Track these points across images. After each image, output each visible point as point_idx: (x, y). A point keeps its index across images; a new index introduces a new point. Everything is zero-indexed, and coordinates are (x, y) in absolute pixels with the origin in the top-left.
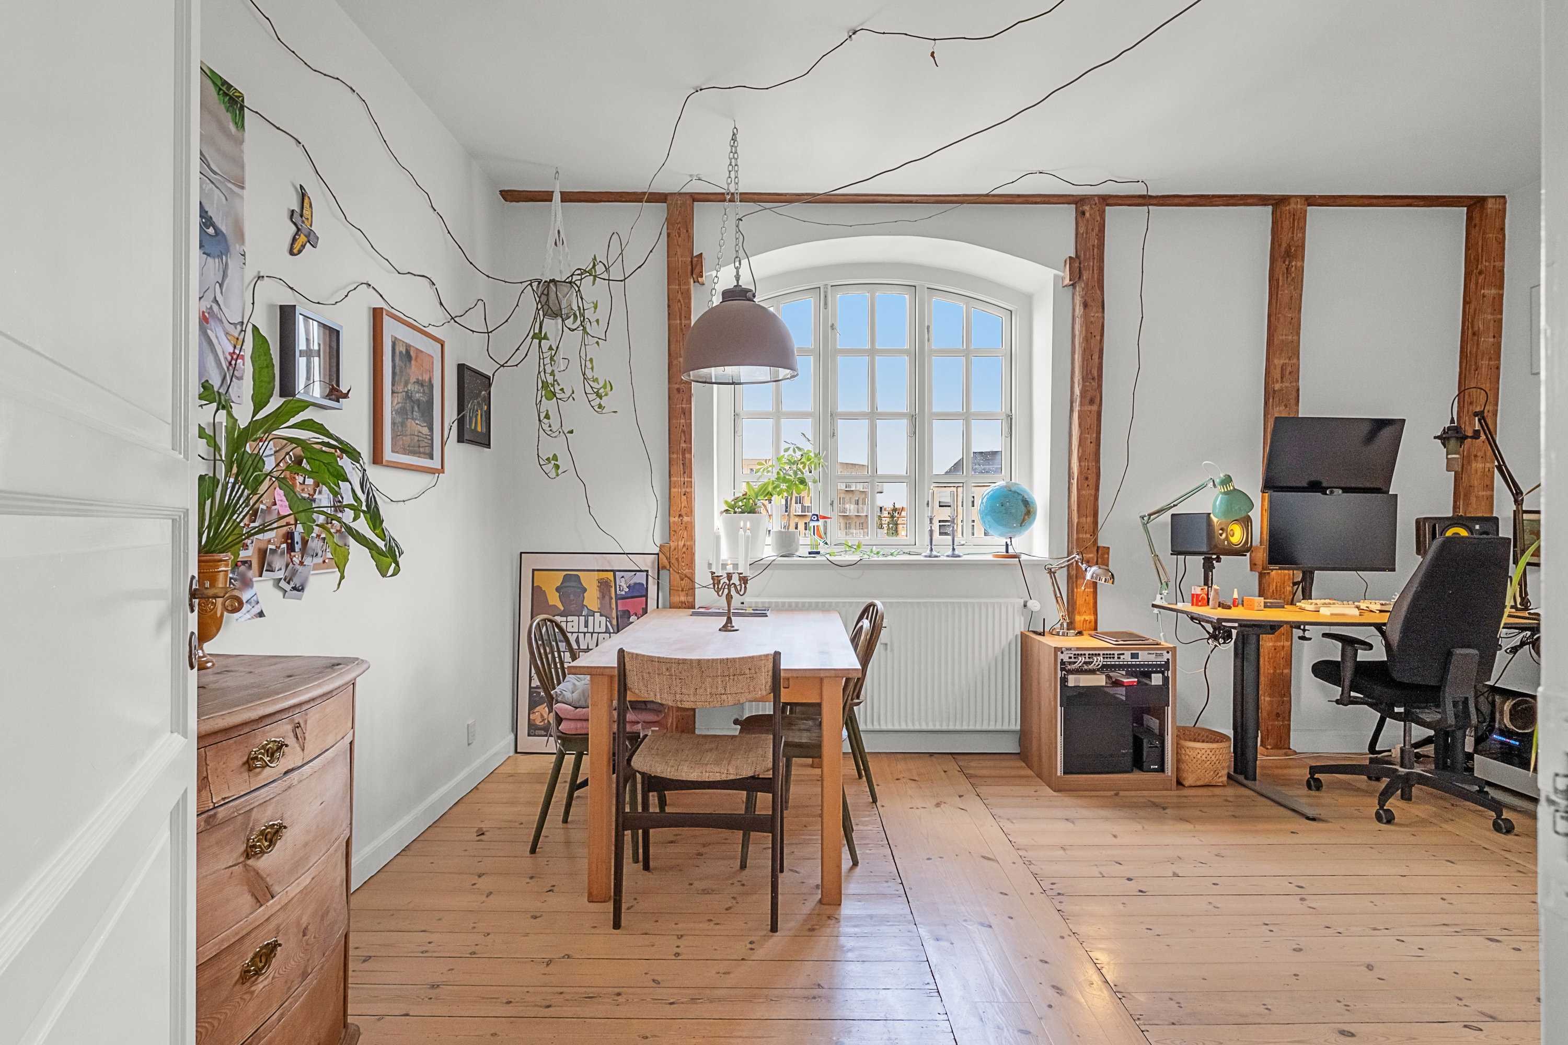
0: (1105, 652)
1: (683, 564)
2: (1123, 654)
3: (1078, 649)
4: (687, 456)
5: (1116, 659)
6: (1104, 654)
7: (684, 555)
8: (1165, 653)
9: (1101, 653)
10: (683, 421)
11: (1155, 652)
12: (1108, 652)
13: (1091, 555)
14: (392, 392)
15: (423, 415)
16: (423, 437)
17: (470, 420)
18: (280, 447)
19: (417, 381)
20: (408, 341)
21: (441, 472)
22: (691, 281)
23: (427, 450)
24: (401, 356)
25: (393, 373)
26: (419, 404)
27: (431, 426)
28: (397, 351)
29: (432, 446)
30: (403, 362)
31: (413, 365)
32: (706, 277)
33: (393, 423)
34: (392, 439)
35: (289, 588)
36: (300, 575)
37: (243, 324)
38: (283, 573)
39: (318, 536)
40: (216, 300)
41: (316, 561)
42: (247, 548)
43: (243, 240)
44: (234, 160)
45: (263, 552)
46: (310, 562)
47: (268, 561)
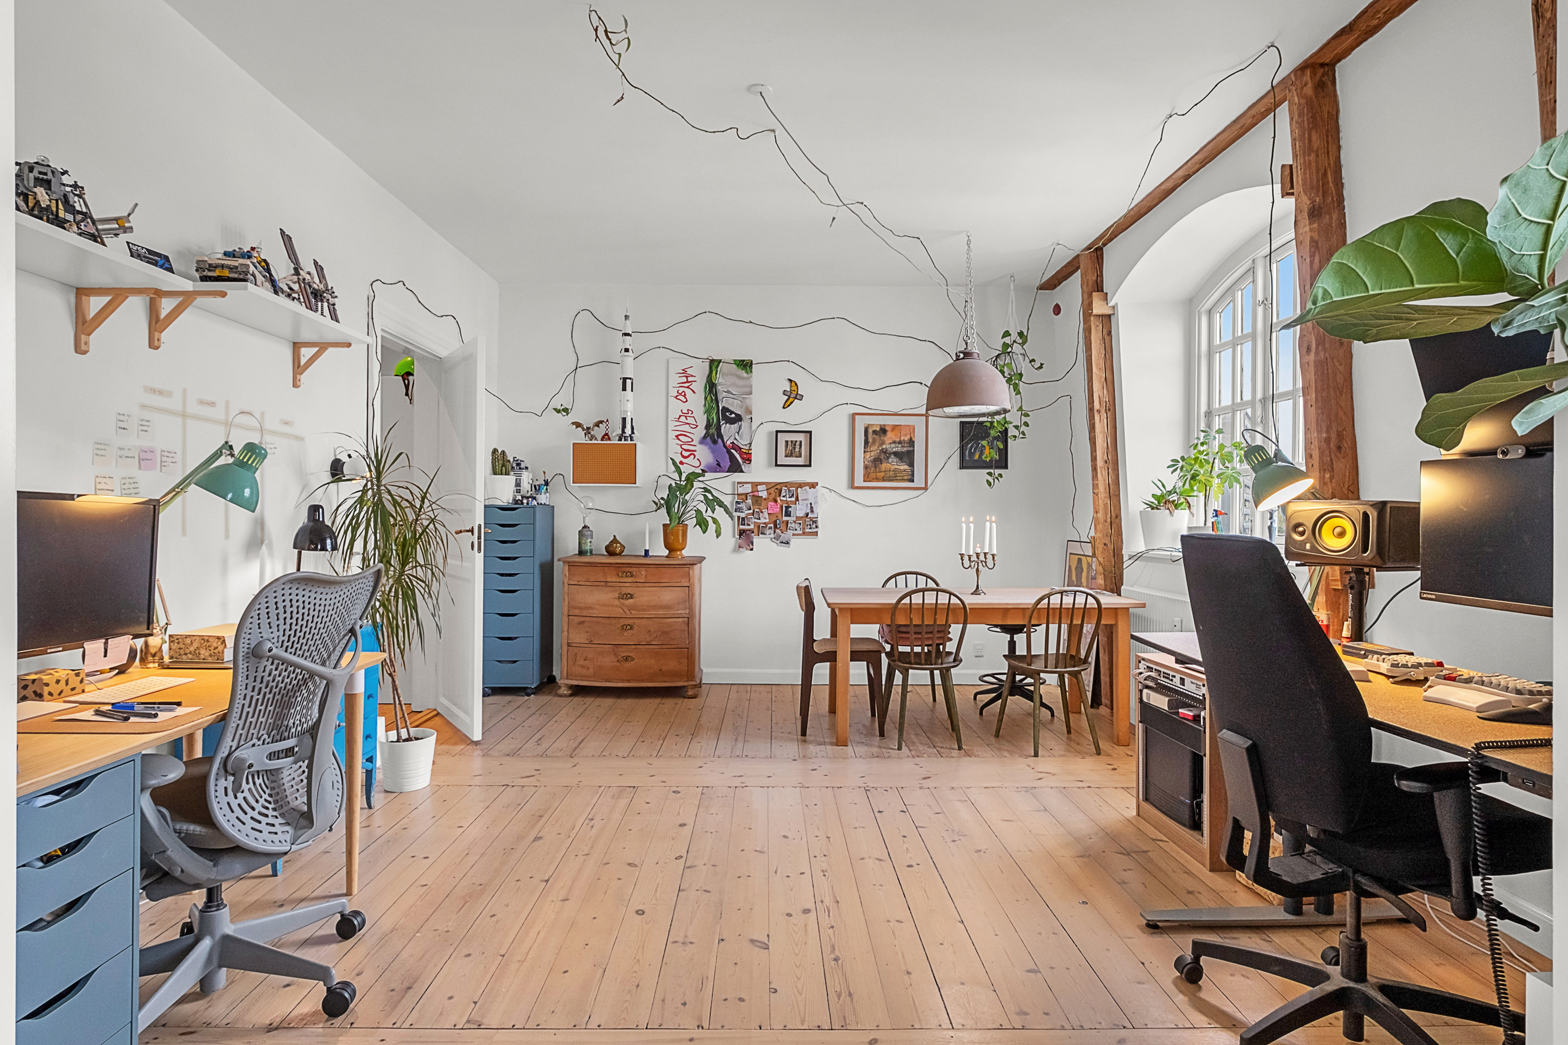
1: (1099, 553)
2: (1175, 676)
5: (1170, 681)
7: (1101, 545)
9: (1163, 670)
14: (865, 452)
15: (901, 459)
16: (901, 471)
17: (971, 454)
18: (770, 486)
19: (894, 442)
20: (882, 423)
21: (926, 488)
22: (1092, 318)
23: (906, 478)
24: (874, 432)
25: (866, 442)
26: (896, 454)
27: (911, 465)
28: (870, 431)
29: (913, 475)
30: (876, 435)
31: (889, 434)
32: (1113, 307)
33: (866, 467)
34: (864, 476)
35: (778, 542)
36: (784, 537)
37: (750, 444)
38: (772, 536)
39: (795, 522)
40: (735, 439)
41: (795, 532)
42: (749, 525)
43: (751, 413)
44: (746, 386)
45: (759, 527)
46: (790, 532)
47: (761, 531)
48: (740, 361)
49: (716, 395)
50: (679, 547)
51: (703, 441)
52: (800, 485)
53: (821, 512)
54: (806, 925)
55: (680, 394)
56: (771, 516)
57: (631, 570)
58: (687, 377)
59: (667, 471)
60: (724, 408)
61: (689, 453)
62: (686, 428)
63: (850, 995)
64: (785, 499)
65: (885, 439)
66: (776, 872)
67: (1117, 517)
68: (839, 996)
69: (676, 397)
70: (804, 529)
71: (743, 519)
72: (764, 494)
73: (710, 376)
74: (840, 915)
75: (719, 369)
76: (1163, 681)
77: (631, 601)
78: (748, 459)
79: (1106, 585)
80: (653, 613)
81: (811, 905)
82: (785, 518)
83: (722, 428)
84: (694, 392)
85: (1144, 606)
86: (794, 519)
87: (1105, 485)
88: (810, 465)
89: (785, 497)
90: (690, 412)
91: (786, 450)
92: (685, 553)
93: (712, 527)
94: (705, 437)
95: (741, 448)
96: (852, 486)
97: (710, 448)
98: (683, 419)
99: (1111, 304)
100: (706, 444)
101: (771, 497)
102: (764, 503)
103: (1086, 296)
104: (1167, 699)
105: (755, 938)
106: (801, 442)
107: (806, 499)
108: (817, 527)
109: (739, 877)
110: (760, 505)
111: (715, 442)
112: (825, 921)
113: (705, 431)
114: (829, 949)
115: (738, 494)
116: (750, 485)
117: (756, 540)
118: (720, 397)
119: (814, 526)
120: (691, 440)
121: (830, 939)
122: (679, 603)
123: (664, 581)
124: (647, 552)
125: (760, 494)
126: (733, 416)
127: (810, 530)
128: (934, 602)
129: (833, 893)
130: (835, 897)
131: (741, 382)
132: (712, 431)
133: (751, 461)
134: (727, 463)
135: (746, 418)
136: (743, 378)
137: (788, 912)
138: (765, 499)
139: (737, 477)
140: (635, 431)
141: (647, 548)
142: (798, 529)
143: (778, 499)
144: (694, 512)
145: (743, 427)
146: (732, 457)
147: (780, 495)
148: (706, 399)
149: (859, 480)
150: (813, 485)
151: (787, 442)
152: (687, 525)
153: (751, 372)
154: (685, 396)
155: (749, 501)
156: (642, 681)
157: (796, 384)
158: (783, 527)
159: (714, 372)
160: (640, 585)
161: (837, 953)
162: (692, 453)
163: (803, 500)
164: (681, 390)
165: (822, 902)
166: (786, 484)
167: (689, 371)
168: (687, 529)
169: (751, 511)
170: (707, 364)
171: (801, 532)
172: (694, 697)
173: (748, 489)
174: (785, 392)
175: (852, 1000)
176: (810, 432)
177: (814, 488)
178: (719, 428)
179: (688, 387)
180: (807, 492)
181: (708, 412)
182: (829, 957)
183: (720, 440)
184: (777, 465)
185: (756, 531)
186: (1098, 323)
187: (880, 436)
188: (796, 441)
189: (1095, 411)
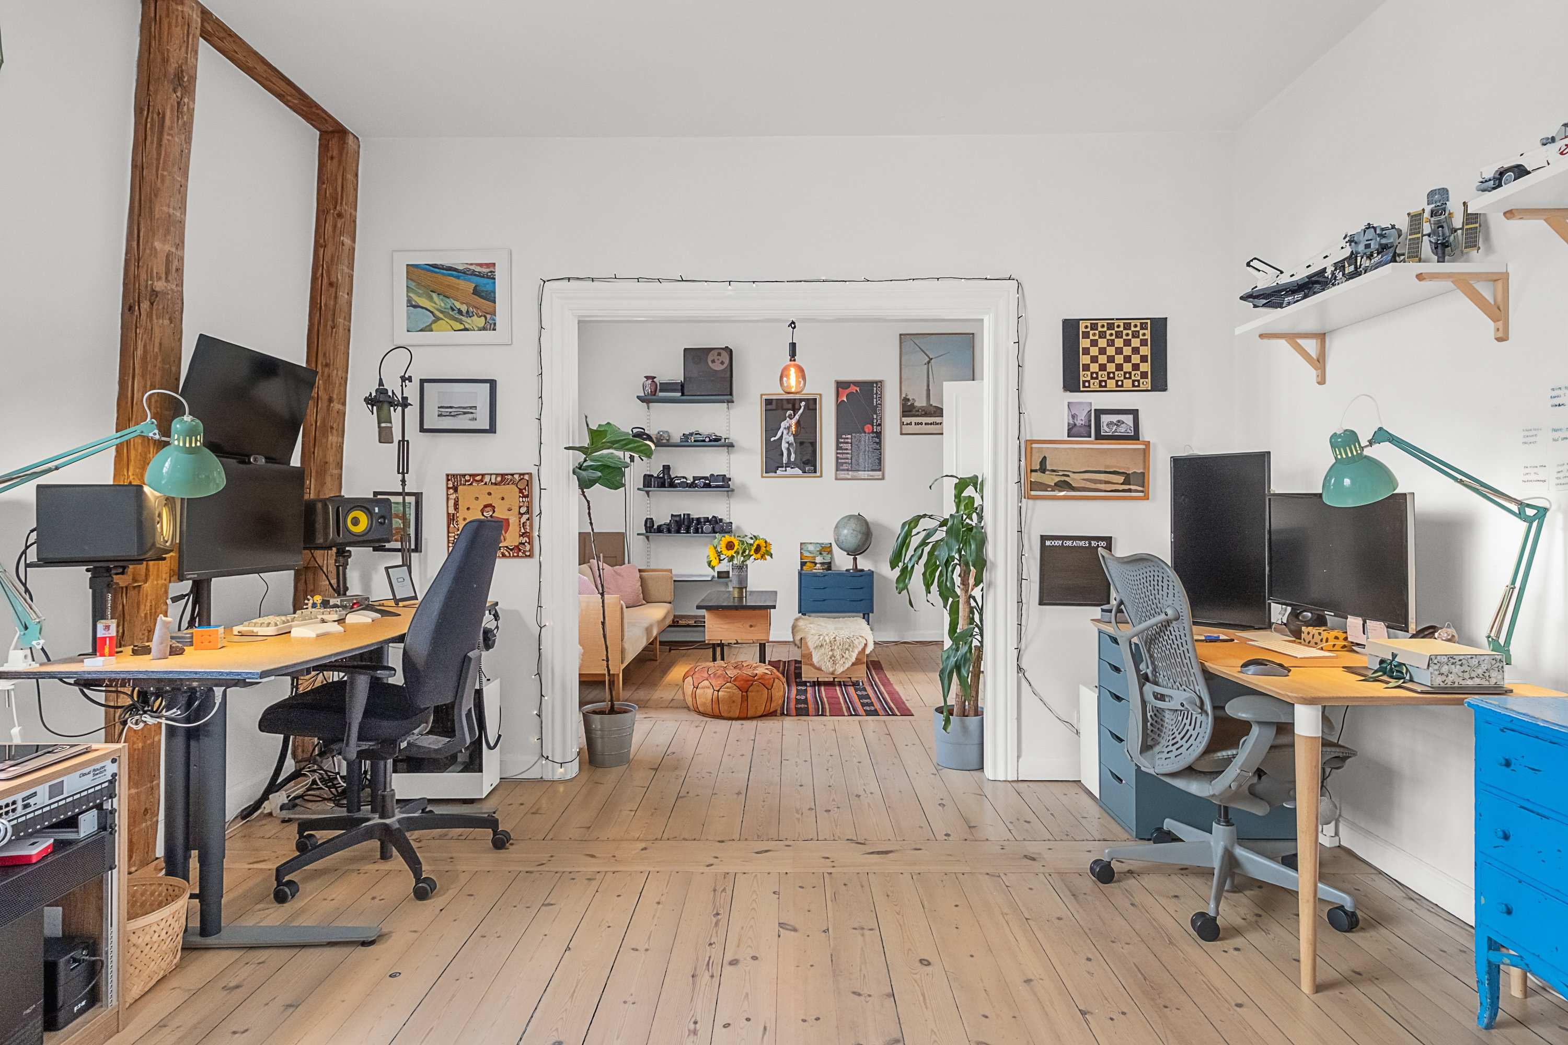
2: (35, 794)
5: (20, 810)
8: (108, 763)
11: (91, 768)
54: (738, 946)
63: (715, 890)
66: (765, 1028)
68: (724, 890)
74: (697, 959)
81: (728, 969)
105: (793, 933)
109: (818, 1019)
112: (716, 952)
114: (721, 923)
121: (717, 933)
129: (693, 990)
130: (694, 983)
137: (756, 961)
161: (714, 920)
165: (712, 976)
175: (715, 886)
182: (723, 917)
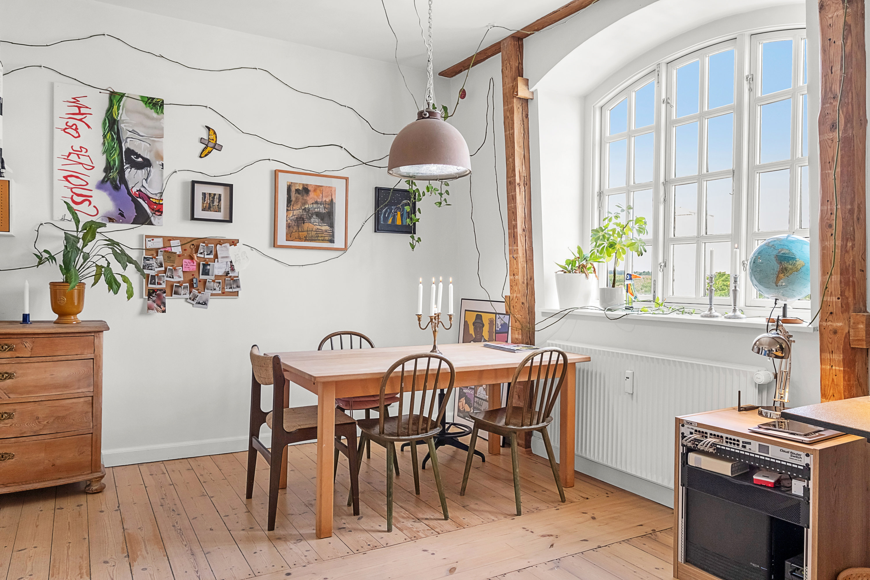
0: (729, 436)
1: (516, 311)
2: (750, 443)
3: (699, 425)
4: (515, 230)
5: (740, 447)
6: (727, 438)
7: (516, 304)
8: (803, 455)
9: (725, 435)
10: (513, 205)
11: (790, 450)
12: (733, 437)
13: (840, 324)
14: (287, 210)
15: (322, 219)
16: (322, 232)
17: (386, 219)
18: (185, 242)
19: (316, 203)
20: (305, 182)
21: (345, 249)
22: (515, 100)
23: (327, 238)
24: (297, 191)
25: (289, 201)
26: (318, 214)
27: (332, 225)
28: (293, 189)
29: (333, 236)
30: (299, 194)
31: (312, 194)
32: (533, 93)
33: (289, 226)
34: (287, 234)
35: (194, 303)
36: (201, 297)
37: (161, 193)
38: (188, 296)
39: (214, 281)
40: (143, 186)
41: (214, 292)
42: (161, 284)
43: (162, 159)
44: (155, 128)
45: (172, 286)
46: (208, 292)
47: (174, 290)
48: (149, 98)
49: (118, 134)
50: (75, 310)
51: (102, 185)
52: (220, 242)
53: (241, 271)
55: (71, 127)
56: (186, 274)
57: (9, 341)
58: (79, 108)
59: (52, 218)
60: (128, 150)
61: (82, 199)
62: (79, 168)
64: (202, 256)
65: (308, 198)
67: (531, 279)
69: (64, 130)
70: (223, 288)
71: (153, 277)
72: (178, 250)
73: (110, 110)
75: (122, 104)
76: (725, 446)
77: (9, 381)
78: (159, 210)
79: (523, 339)
80: (43, 395)
82: (202, 277)
83: (127, 172)
84: (89, 127)
85: (589, 359)
86: (213, 278)
87: (523, 250)
88: (230, 221)
89: (202, 255)
90: (84, 150)
91: (203, 203)
92: (80, 317)
93: (124, 287)
94: (103, 181)
95: (149, 198)
96: (274, 244)
97: (110, 194)
98: (73, 157)
99: (531, 90)
100: (105, 190)
101: (186, 254)
102: (177, 260)
103: (508, 80)
104: (730, 465)
106: (220, 195)
107: (227, 257)
108: (238, 287)
110: (173, 262)
111: (116, 188)
113: (104, 174)
115: (146, 249)
116: (161, 240)
117: (169, 301)
118: (123, 136)
119: (235, 286)
120: (85, 183)
122: (79, 380)
123: (59, 354)
124: (26, 317)
125: (174, 250)
126: (140, 160)
127: (231, 290)
128: (426, 368)
131: (150, 123)
132: (114, 174)
133: (162, 212)
134: (132, 213)
135: (156, 164)
136: (152, 119)
138: (179, 256)
139: (145, 230)
140: (5, 166)
141: (27, 312)
142: (218, 289)
143: (195, 256)
144: (95, 268)
145: (152, 174)
146: (138, 207)
147: (196, 252)
148: (105, 136)
149: (282, 239)
150: (234, 243)
151: (204, 194)
152: (84, 284)
153: (162, 112)
154: (76, 129)
155: (160, 258)
156: (27, 482)
157: (215, 133)
158: (201, 287)
159: (115, 107)
160: (24, 360)
162: (87, 199)
163: (222, 257)
164: (71, 122)
166: (203, 240)
167: (82, 101)
168: (84, 288)
169: (163, 269)
170: (107, 96)
171: (220, 292)
172: (100, 491)
173: (158, 243)
174: (202, 140)
176: (231, 186)
177: (235, 245)
178: (122, 172)
179: (81, 120)
180: (228, 250)
181: (108, 151)
183: (123, 187)
184: (193, 218)
185: (168, 291)
186: (519, 106)
187: (303, 196)
188: (215, 195)
189: (517, 184)
